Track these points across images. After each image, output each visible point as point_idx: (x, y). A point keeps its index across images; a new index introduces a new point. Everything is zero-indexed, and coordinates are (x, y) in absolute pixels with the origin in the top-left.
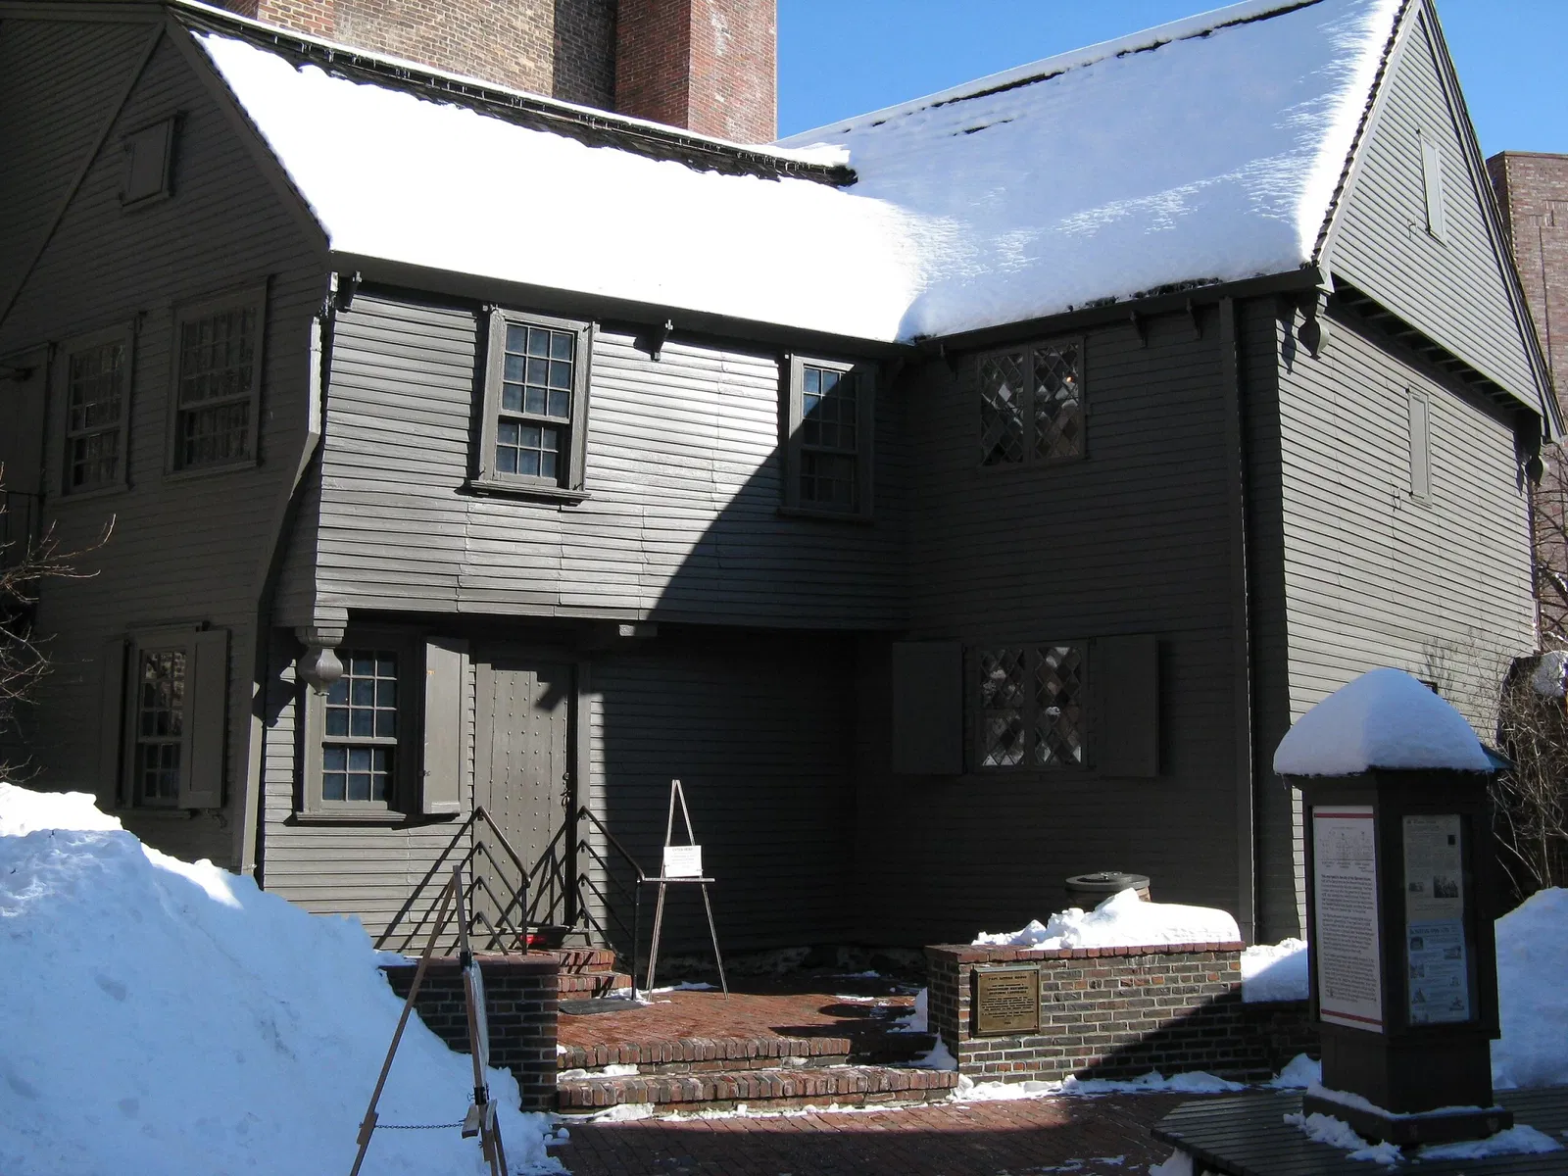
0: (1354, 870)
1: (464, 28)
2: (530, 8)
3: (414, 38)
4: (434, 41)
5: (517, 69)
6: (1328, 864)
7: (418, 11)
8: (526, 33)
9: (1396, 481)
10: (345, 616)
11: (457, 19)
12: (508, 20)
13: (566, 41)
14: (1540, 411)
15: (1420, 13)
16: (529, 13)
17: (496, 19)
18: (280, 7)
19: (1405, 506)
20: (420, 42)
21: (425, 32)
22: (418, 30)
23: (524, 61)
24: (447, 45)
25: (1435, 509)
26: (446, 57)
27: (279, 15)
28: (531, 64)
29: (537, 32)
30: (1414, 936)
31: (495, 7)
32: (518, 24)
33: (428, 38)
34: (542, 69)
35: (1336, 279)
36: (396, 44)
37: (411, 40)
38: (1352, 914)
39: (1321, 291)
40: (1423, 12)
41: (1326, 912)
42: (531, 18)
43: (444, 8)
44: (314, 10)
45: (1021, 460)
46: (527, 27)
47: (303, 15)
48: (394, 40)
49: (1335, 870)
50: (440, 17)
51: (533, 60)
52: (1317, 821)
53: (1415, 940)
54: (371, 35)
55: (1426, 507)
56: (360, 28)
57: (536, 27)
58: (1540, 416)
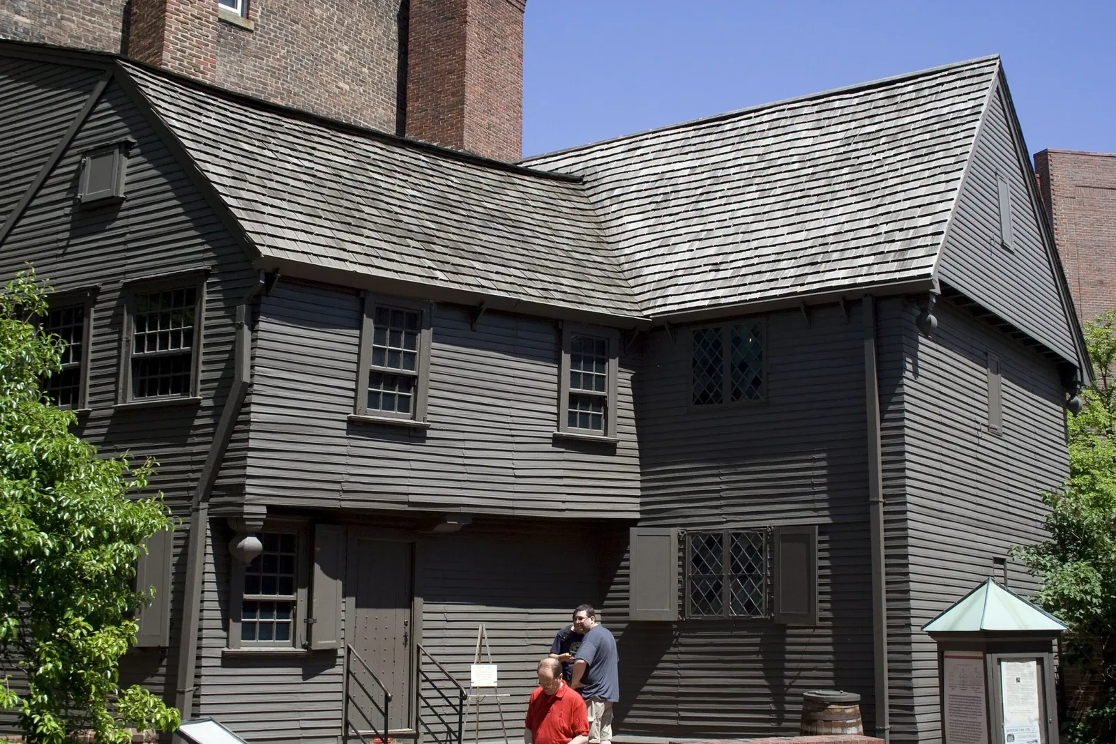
0: (970, 692)
1: (300, 60)
2: (346, 44)
3: (265, 68)
4: (279, 70)
5: (337, 91)
6: (953, 687)
7: (267, 47)
8: (343, 64)
9: (979, 419)
10: (264, 510)
11: (294, 53)
12: (330, 53)
13: (371, 69)
14: (1076, 364)
15: (998, 88)
16: (346, 48)
17: (323, 53)
18: (179, 50)
19: (985, 436)
20: (268, 71)
21: (272, 63)
22: (267, 61)
23: (341, 84)
24: (288, 73)
25: (1004, 437)
26: (287, 81)
27: (178, 56)
28: (346, 87)
29: (351, 63)
30: (1009, 733)
31: (322, 44)
32: (337, 56)
33: (274, 68)
34: (354, 91)
35: (942, 283)
36: (251, 72)
37: (262, 69)
38: (969, 720)
39: (933, 293)
40: (1000, 86)
41: (952, 718)
42: (347, 52)
43: (286, 45)
44: (202, 53)
45: (721, 402)
46: (344, 59)
47: (194, 56)
48: (250, 69)
49: (958, 691)
50: (283, 51)
51: (348, 84)
52: (946, 661)
53: (1009, 735)
54: (234, 64)
55: (999, 436)
56: (226, 59)
57: (351, 59)
58: (1077, 367)
